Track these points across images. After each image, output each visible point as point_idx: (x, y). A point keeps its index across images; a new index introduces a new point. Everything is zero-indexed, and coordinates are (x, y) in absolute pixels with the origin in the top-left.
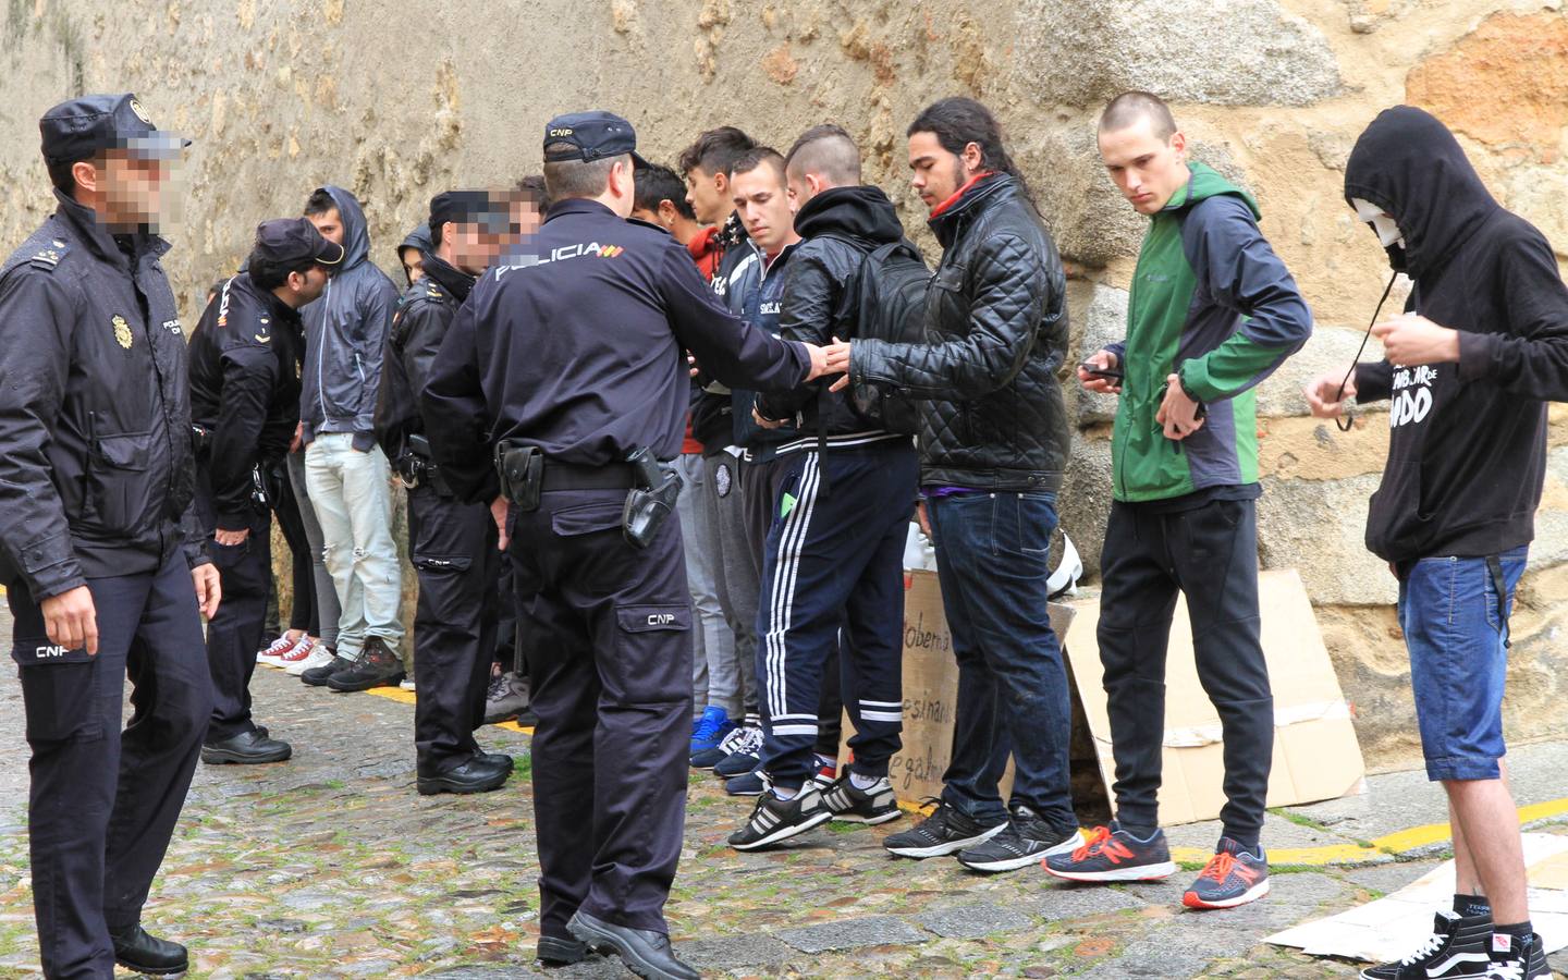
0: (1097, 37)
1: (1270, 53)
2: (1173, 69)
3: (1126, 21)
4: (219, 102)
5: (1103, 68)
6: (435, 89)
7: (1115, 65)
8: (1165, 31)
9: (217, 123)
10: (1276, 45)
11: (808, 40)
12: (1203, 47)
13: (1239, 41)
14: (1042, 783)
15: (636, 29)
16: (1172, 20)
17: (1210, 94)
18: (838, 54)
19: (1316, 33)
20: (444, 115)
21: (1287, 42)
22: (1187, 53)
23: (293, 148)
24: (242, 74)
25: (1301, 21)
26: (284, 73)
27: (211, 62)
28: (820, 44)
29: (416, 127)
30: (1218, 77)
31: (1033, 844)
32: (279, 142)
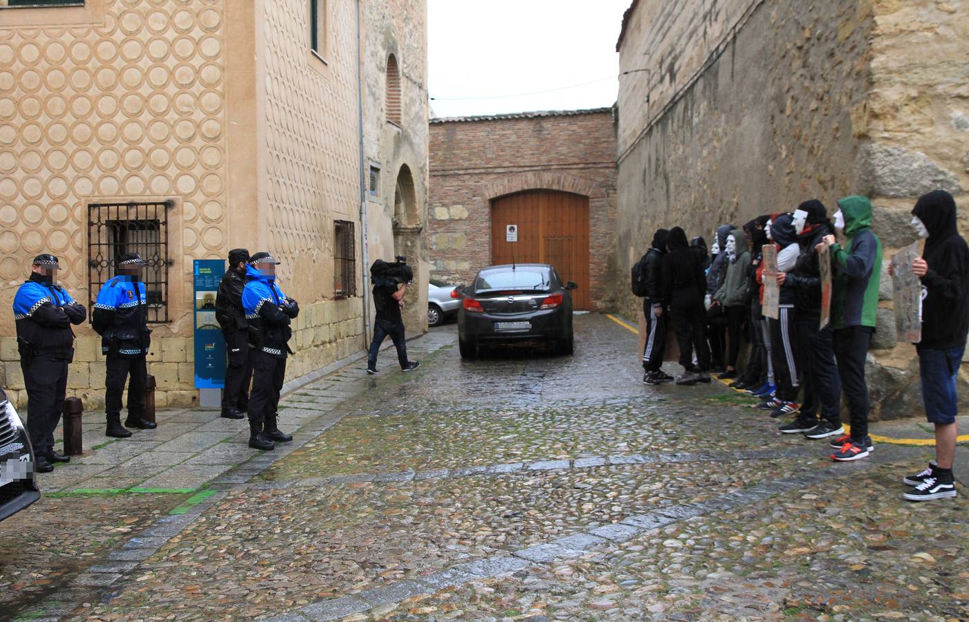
0: (870, 178)
1: (934, 181)
2: (897, 187)
3: (880, 173)
4: (693, 196)
5: (872, 187)
6: (733, 192)
7: (876, 186)
8: (894, 175)
9: (693, 201)
10: (936, 178)
11: (810, 178)
12: (909, 180)
13: (922, 177)
14: (831, 412)
15: (773, 174)
16: (897, 171)
17: (911, 195)
18: (816, 182)
19: (952, 174)
20: (735, 200)
21: (941, 177)
22: (903, 182)
23: (707, 209)
24: (697, 188)
25: (946, 170)
26: (705, 187)
27: (692, 184)
28: (812, 179)
29: (730, 203)
30: (914, 189)
31: (828, 430)
32: (704, 208)
